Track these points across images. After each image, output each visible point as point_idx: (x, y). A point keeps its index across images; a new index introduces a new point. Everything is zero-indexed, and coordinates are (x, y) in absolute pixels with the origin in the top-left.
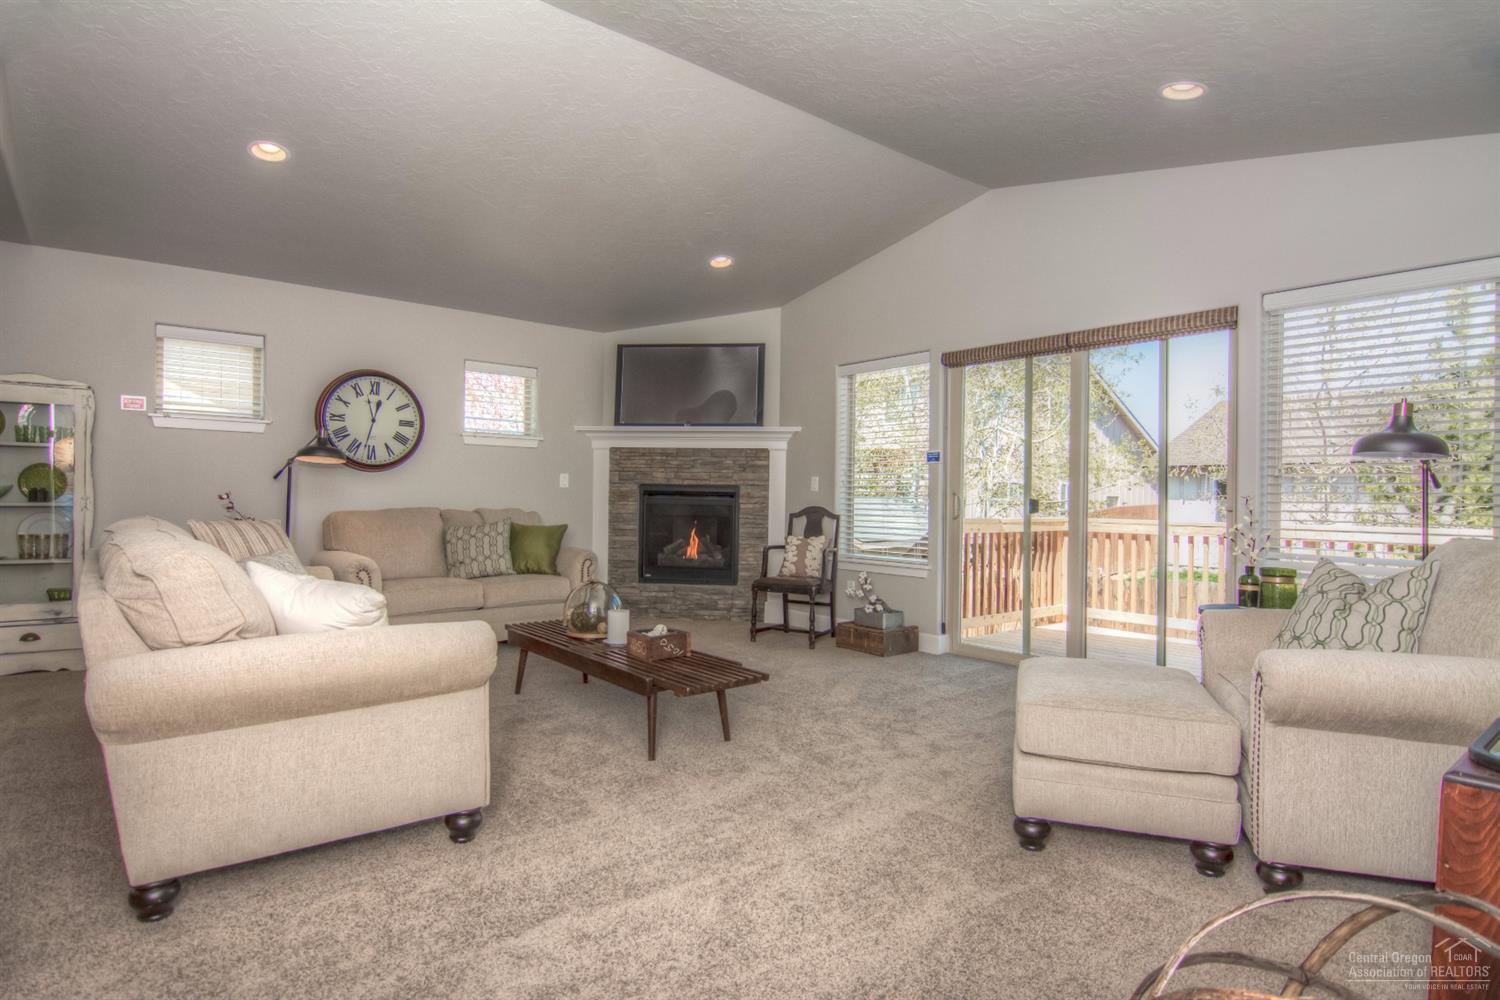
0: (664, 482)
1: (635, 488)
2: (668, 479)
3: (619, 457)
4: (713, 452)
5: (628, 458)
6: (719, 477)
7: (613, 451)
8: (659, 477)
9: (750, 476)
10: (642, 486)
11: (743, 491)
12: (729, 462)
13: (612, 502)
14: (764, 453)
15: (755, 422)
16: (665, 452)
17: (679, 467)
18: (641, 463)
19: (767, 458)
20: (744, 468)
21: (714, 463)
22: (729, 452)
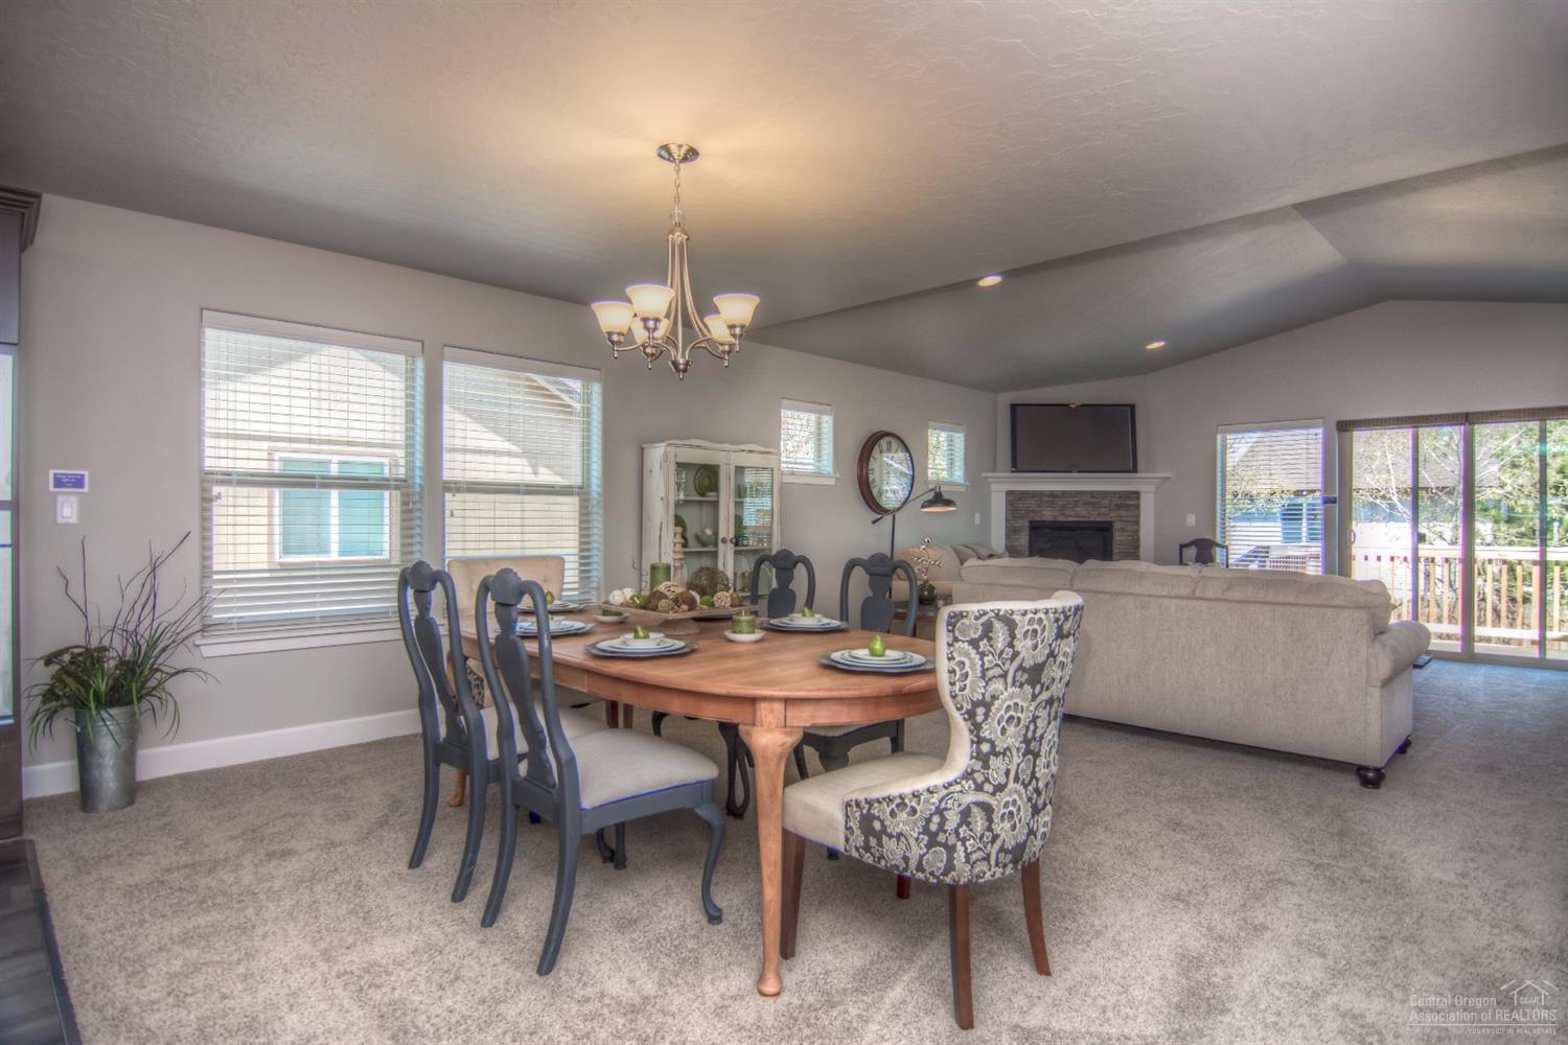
0: (1050, 519)
1: (1027, 524)
2: (1055, 517)
3: (1014, 499)
4: (1092, 494)
5: (1020, 499)
6: (1099, 515)
7: (1009, 493)
8: (1048, 515)
9: (1123, 513)
10: (1031, 522)
11: (1117, 526)
12: (1106, 502)
13: (1007, 537)
14: (1136, 495)
15: (1131, 469)
16: (1053, 495)
17: (1064, 508)
18: (1031, 503)
19: (1138, 498)
20: (1119, 507)
21: (1093, 503)
22: (1106, 494)
